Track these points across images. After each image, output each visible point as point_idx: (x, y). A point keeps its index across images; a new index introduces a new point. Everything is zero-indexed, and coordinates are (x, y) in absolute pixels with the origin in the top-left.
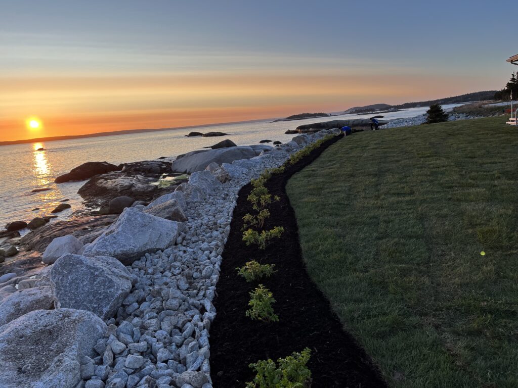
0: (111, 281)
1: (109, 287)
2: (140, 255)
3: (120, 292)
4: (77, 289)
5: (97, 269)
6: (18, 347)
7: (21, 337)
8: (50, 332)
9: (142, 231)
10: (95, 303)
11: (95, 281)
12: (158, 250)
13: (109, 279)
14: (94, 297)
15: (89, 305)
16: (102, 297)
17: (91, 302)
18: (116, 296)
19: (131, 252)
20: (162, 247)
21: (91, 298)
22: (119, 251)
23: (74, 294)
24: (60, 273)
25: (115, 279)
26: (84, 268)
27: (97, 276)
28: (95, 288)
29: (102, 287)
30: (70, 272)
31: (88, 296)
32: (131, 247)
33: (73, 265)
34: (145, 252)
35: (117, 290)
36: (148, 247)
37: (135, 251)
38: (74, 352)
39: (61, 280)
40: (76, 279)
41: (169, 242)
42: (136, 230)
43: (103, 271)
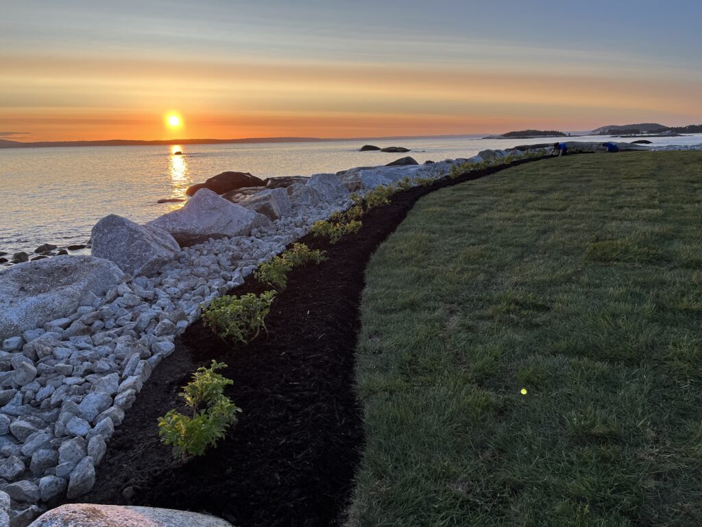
0: (148, 245)
1: (145, 251)
2: (203, 238)
3: (155, 257)
4: (113, 248)
5: (137, 232)
6: (30, 275)
7: (36, 269)
8: (65, 270)
9: (210, 213)
10: (128, 264)
11: (132, 243)
12: (225, 236)
13: (147, 243)
14: (128, 258)
15: (121, 265)
16: (136, 259)
17: (124, 262)
18: (150, 260)
19: (191, 233)
20: (229, 234)
21: (125, 258)
22: (178, 229)
23: (110, 253)
24: (100, 231)
25: (153, 245)
26: (125, 230)
27: (136, 239)
28: (131, 250)
29: (138, 250)
30: (110, 231)
31: (123, 256)
32: (193, 227)
33: (115, 225)
34: (209, 236)
35: (153, 254)
36: (213, 231)
37: (197, 232)
38: (80, 287)
39: (100, 238)
40: (115, 239)
41: (239, 230)
42: (204, 212)
43: (143, 235)
